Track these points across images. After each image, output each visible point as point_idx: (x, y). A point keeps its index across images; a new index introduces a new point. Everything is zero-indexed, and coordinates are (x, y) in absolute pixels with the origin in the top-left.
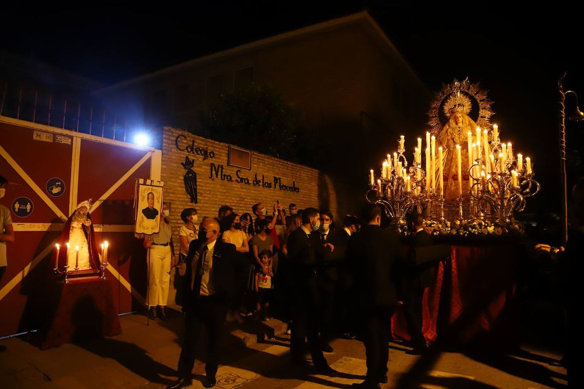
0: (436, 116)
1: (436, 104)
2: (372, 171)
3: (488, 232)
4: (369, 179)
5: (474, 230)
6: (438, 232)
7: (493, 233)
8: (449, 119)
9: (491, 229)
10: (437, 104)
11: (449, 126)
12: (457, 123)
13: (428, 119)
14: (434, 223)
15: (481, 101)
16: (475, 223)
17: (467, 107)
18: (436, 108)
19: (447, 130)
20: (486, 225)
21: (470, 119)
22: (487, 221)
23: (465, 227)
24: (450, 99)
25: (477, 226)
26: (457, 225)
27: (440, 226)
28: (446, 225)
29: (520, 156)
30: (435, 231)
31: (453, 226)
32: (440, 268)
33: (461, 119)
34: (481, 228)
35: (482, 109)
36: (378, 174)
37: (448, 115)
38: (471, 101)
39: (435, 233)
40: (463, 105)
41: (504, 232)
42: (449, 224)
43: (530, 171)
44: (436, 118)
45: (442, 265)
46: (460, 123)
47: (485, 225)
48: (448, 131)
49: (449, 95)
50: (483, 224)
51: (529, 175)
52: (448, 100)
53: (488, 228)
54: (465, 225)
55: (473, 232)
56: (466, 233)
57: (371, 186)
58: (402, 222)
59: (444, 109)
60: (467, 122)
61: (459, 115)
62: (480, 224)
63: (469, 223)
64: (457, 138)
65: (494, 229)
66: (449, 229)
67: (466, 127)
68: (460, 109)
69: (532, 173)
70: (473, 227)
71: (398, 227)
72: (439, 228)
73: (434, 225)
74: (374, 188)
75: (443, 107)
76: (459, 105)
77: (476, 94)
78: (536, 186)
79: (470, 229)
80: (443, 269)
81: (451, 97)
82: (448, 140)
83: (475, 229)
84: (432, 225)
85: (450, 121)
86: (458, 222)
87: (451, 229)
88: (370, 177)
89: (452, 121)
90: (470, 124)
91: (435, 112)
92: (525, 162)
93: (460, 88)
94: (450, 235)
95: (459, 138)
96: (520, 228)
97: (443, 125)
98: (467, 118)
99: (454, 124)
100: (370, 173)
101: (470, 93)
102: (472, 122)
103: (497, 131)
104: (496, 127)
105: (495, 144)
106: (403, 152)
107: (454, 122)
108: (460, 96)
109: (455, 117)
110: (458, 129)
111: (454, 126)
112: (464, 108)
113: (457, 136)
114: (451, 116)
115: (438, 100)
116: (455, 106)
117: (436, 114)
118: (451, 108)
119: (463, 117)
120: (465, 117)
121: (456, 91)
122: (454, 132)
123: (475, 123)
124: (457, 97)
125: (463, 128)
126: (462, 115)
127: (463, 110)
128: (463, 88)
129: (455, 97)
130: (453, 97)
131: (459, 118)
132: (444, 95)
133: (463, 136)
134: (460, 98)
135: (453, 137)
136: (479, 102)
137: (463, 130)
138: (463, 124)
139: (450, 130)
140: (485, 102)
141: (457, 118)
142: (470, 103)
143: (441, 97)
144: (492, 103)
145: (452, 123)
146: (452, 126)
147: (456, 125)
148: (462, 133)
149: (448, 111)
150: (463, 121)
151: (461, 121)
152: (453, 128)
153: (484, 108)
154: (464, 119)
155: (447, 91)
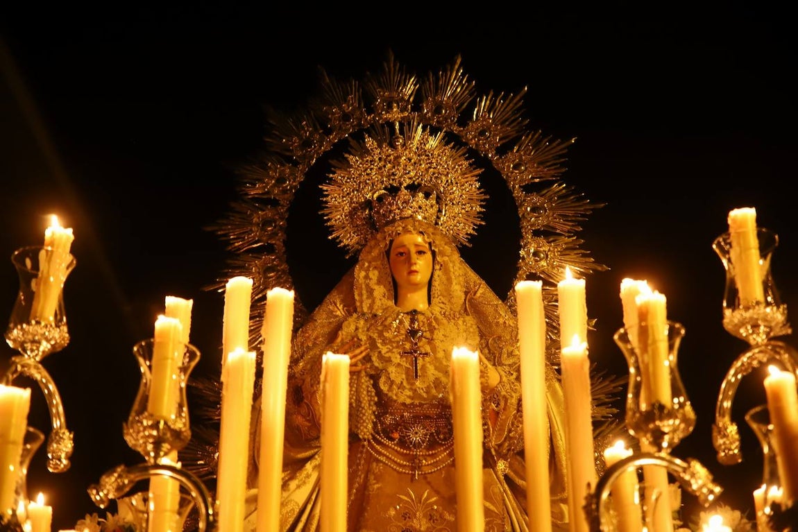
0: (268, 249)
8: (354, 260)
10: (280, 181)
11: (351, 308)
12: (396, 293)
17: (459, 208)
18: (275, 203)
19: (339, 327)
21: (473, 276)
24: (364, 152)
33: (422, 265)
35: (537, 233)
37: (349, 239)
38: (481, 178)
40: (434, 187)
46: (415, 287)
49: (358, 136)
52: (352, 159)
59: (322, 205)
60: (458, 290)
61: (415, 239)
64: (396, 374)
67: (450, 317)
76: (413, 188)
77: (503, 150)
81: (370, 142)
85: (359, 274)
89: (367, 276)
90: (472, 307)
91: (266, 222)
95: (413, 374)
99: (379, 291)
102: (483, 291)
103: (753, 242)
104: (744, 217)
105: (755, 326)
106: (45, 346)
107: (379, 282)
108: (423, 142)
109: (388, 253)
110: (407, 324)
111: (378, 303)
112: (440, 211)
113: (399, 365)
114: (363, 244)
115: (289, 159)
116: (393, 191)
117: (273, 235)
118: (368, 204)
119: (434, 253)
120: (446, 259)
121: (395, 114)
122: (381, 334)
123: (500, 302)
124: (404, 145)
125: (434, 324)
126: (430, 244)
127: (438, 218)
128: (437, 110)
129: (393, 146)
130: (380, 146)
131: (414, 256)
132: (328, 132)
133: (436, 368)
134: (422, 151)
135: (377, 368)
136: (518, 193)
137: (432, 330)
138: (434, 301)
139: (357, 329)
140: (550, 200)
141: (401, 254)
142: (478, 185)
143: (307, 143)
144: (587, 206)
145: (367, 285)
146: (371, 307)
147: (391, 303)
148: (428, 349)
149: (352, 214)
150: (436, 283)
151: (421, 277)
152: (375, 316)
153: (547, 233)
154: (437, 273)
155: (346, 117)
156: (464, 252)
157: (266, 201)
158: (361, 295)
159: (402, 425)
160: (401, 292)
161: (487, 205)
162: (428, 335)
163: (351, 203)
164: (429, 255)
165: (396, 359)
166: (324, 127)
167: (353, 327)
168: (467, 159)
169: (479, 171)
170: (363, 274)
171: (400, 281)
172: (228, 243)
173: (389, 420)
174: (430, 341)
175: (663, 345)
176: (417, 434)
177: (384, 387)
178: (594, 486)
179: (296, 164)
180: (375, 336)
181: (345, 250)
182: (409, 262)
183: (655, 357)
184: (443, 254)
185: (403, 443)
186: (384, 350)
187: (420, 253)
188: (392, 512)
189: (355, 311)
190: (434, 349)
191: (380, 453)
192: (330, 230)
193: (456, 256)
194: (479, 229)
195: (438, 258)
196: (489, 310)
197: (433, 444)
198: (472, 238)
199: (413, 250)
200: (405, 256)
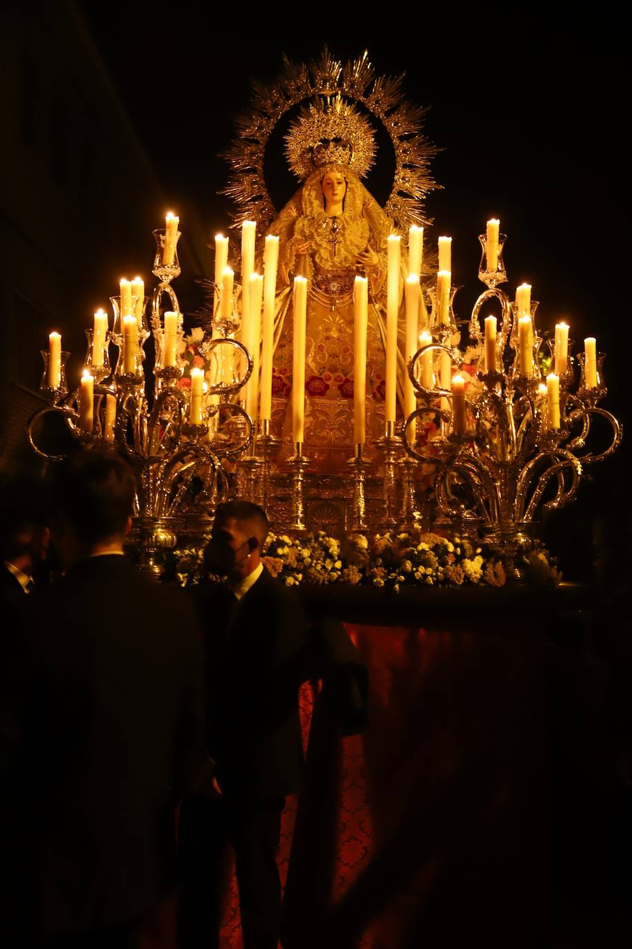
0: (254, 171)
1: (256, 129)
2: (55, 337)
3: (467, 577)
4: (43, 366)
5: (422, 569)
6: (300, 577)
7: (482, 579)
8: (303, 184)
9: (474, 566)
10: (260, 128)
11: (300, 212)
12: (325, 204)
13: (227, 175)
14: (282, 544)
15: (402, 138)
16: (423, 546)
17: (362, 154)
18: (257, 142)
19: (293, 223)
20: (459, 549)
21: (368, 195)
22: (458, 540)
23: (391, 560)
24: (309, 116)
25: (432, 555)
26: (360, 550)
27: (306, 553)
28: (326, 548)
29: (563, 328)
30: (288, 570)
31: (349, 554)
32: (301, 703)
33: (340, 190)
34: (443, 564)
35: (405, 166)
36: (77, 351)
37: (300, 170)
38: (375, 136)
39: (290, 580)
40: (348, 141)
41: (510, 578)
42: (334, 545)
43: (593, 378)
44: (254, 177)
45: (309, 693)
46: (336, 202)
47: (455, 553)
48: (298, 225)
49: (305, 103)
50: (451, 548)
51: (592, 394)
52: (302, 120)
53: (467, 562)
54: (388, 549)
55: (418, 575)
56: (393, 581)
57: (50, 394)
58: (162, 535)
59: (285, 150)
60: (359, 204)
61: (337, 175)
62: (439, 550)
63: (405, 543)
64: (324, 253)
65: (484, 567)
66: (338, 565)
67: (353, 219)
68: (337, 155)
69: (600, 386)
70: (419, 560)
71: (149, 555)
72: (300, 559)
73: (286, 550)
74: (61, 404)
75: (285, 142)
76: (337, 140)
77: (388, 114)
78: (610, 429)
79: (408, 565)
80: (311, 708)
81: (312, 110)
82: (298, 256)
83: (427, 564)
84: (280, 551)
85: (305, 193)
86: (364, 543)
87: (344, 566)
88: (49, 358)
89: (309, 194)
90: (366, 213)
91: (252, 154)
92: (576, 348)
93: (340, 85)
94: (341, 585)
95: (333, 254)
96: (551, 564)
97: (279, 205)
98: (361, 192)
99: (316, 203)
100: (47, 346)
101: (372, 106)
102: (373, 204)
103: (496, 237)
104: (494, 224)
105: (491, 280)
106: (171, 277)
107: (316, 198)
108: (343, 111)
109: (321, 182)
110: (331, 225)
111: (315, 210)
112: (351, 155)
113: (326, 248)
114: (308, 175)
115: (265, 115)
116: (325, 142)
117: (256, 162)
118: (311, 149)
119: (347, 183)
120: (353, 185)
121: (327, 91)
122: (316, 231)
123: (382, 210)
124: (332, 112)
125: (346, 225)
126: (345, 178)
127: (350, 160)
128: (352, 87)
129: (325, 112)
130: (318, 112)
131: (336, 185)
132: (288, 98)
133: (346, 250)
134: (342, 117)
135: (314, 250)
136: (396, 141)
137: (344, 228)
138: (346, 209)
139: (303, 225)
140: (414, 145)
141: (329, 184)
142: (373, 139)
143: (275, 105)
144: (434, 150)
145: (309, 199)
146: (311, 212)
147: (322, 210)
148: (341, 239)
149: (301, 156)
150: (347, 199)
151: (339, 197)
152: (313, 218)
153: (410, 166)
154: (348, 193)
155: (298, 89)
156: (363, 180)
157: (251, 141)
158: (306, 205)
159: (327, 281)
160: (328, 204)
161: (378, 152)
162: (342, 231)
163: (301, 148)
164: (344, 184)
165: (324, 244)
166: (286, 94)
167: (301, 224)
168: (367, 123)
169: (374, 131)
170: (307, 193)
171: (327, 197)
172: (231, 165)
173: (319, 278)
174: (343, 235)
175: (448, 297)
176: (334, 286)
177: (317, 260)
178: (412, 358)
179: (269, 118)
180: (313, 231)
181: (298, 177)
182: (333, 187)
183: (443, 302)
184: (351, 183)
185: (327, 291)
186: (318, 239)
187: (339, 183)
188: (320, 328)
189: (303, 214)
190: (345, 240)
191: (315, 296)
192: (289, 165)
193: (359, 184)
194: (373, 167)
195: (349, 185)
196: (375, 215)
197: (342, 291)
198: (368, 173)
199: (335, 182)
200: (331, 185)
